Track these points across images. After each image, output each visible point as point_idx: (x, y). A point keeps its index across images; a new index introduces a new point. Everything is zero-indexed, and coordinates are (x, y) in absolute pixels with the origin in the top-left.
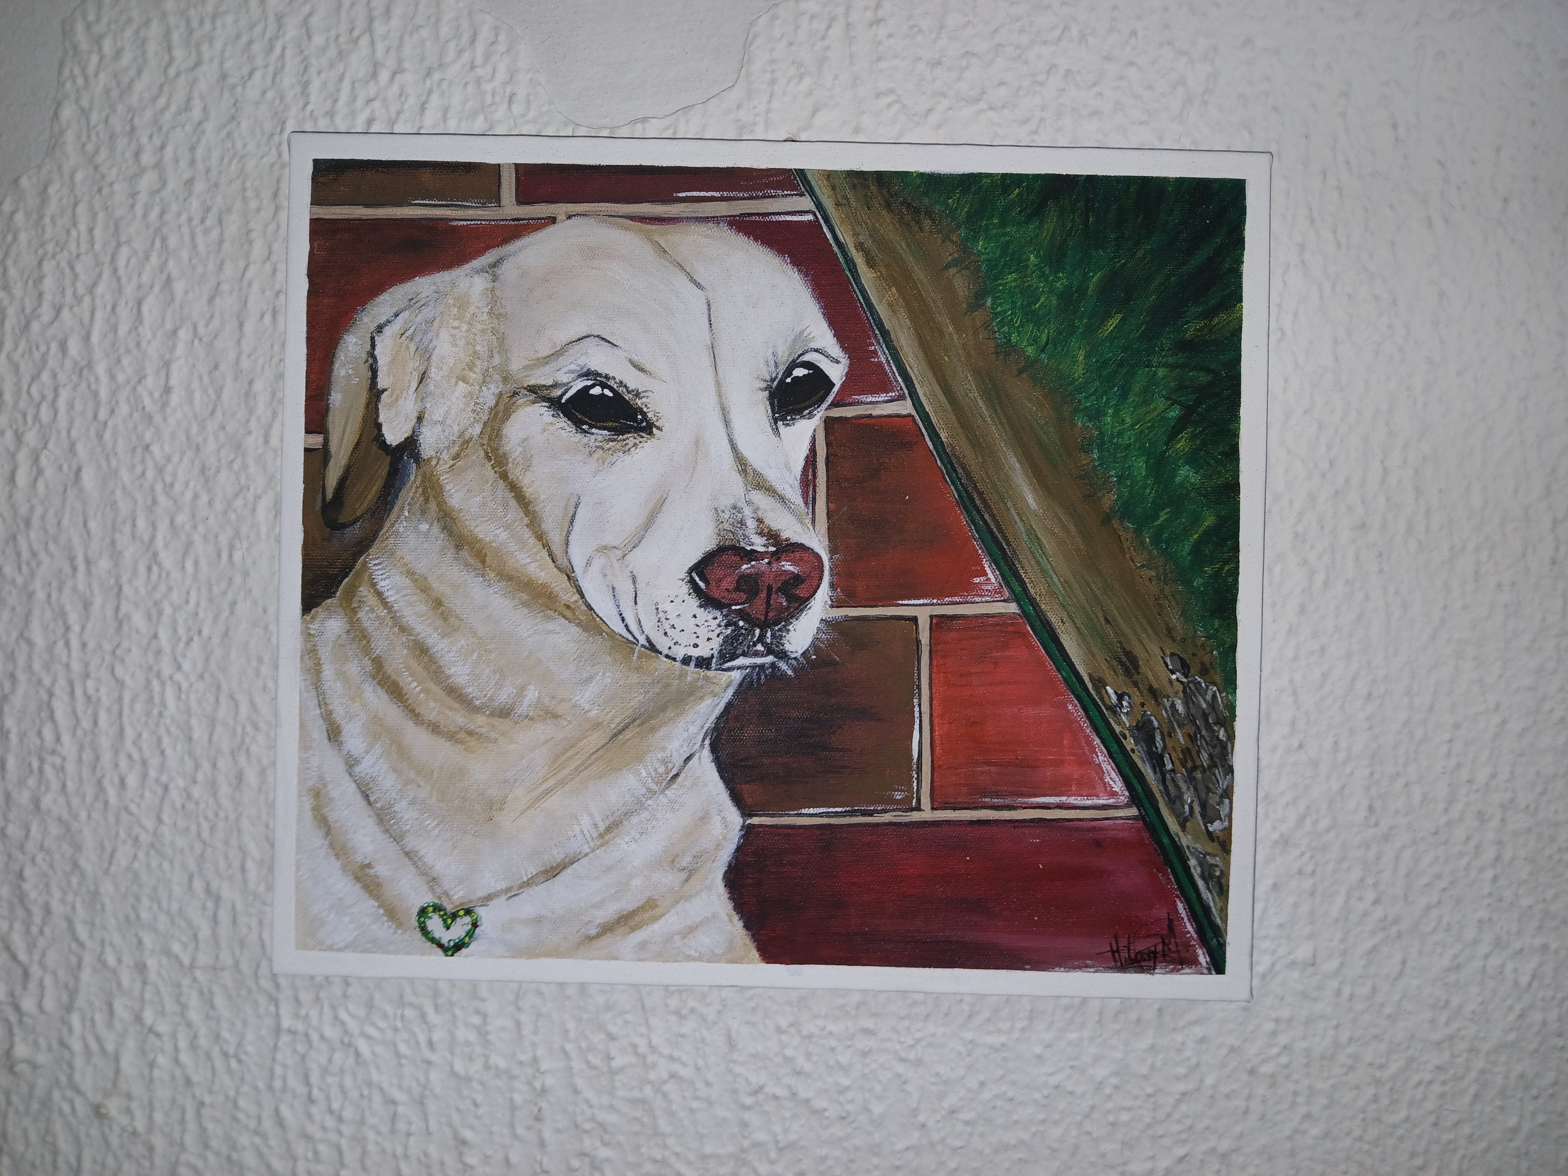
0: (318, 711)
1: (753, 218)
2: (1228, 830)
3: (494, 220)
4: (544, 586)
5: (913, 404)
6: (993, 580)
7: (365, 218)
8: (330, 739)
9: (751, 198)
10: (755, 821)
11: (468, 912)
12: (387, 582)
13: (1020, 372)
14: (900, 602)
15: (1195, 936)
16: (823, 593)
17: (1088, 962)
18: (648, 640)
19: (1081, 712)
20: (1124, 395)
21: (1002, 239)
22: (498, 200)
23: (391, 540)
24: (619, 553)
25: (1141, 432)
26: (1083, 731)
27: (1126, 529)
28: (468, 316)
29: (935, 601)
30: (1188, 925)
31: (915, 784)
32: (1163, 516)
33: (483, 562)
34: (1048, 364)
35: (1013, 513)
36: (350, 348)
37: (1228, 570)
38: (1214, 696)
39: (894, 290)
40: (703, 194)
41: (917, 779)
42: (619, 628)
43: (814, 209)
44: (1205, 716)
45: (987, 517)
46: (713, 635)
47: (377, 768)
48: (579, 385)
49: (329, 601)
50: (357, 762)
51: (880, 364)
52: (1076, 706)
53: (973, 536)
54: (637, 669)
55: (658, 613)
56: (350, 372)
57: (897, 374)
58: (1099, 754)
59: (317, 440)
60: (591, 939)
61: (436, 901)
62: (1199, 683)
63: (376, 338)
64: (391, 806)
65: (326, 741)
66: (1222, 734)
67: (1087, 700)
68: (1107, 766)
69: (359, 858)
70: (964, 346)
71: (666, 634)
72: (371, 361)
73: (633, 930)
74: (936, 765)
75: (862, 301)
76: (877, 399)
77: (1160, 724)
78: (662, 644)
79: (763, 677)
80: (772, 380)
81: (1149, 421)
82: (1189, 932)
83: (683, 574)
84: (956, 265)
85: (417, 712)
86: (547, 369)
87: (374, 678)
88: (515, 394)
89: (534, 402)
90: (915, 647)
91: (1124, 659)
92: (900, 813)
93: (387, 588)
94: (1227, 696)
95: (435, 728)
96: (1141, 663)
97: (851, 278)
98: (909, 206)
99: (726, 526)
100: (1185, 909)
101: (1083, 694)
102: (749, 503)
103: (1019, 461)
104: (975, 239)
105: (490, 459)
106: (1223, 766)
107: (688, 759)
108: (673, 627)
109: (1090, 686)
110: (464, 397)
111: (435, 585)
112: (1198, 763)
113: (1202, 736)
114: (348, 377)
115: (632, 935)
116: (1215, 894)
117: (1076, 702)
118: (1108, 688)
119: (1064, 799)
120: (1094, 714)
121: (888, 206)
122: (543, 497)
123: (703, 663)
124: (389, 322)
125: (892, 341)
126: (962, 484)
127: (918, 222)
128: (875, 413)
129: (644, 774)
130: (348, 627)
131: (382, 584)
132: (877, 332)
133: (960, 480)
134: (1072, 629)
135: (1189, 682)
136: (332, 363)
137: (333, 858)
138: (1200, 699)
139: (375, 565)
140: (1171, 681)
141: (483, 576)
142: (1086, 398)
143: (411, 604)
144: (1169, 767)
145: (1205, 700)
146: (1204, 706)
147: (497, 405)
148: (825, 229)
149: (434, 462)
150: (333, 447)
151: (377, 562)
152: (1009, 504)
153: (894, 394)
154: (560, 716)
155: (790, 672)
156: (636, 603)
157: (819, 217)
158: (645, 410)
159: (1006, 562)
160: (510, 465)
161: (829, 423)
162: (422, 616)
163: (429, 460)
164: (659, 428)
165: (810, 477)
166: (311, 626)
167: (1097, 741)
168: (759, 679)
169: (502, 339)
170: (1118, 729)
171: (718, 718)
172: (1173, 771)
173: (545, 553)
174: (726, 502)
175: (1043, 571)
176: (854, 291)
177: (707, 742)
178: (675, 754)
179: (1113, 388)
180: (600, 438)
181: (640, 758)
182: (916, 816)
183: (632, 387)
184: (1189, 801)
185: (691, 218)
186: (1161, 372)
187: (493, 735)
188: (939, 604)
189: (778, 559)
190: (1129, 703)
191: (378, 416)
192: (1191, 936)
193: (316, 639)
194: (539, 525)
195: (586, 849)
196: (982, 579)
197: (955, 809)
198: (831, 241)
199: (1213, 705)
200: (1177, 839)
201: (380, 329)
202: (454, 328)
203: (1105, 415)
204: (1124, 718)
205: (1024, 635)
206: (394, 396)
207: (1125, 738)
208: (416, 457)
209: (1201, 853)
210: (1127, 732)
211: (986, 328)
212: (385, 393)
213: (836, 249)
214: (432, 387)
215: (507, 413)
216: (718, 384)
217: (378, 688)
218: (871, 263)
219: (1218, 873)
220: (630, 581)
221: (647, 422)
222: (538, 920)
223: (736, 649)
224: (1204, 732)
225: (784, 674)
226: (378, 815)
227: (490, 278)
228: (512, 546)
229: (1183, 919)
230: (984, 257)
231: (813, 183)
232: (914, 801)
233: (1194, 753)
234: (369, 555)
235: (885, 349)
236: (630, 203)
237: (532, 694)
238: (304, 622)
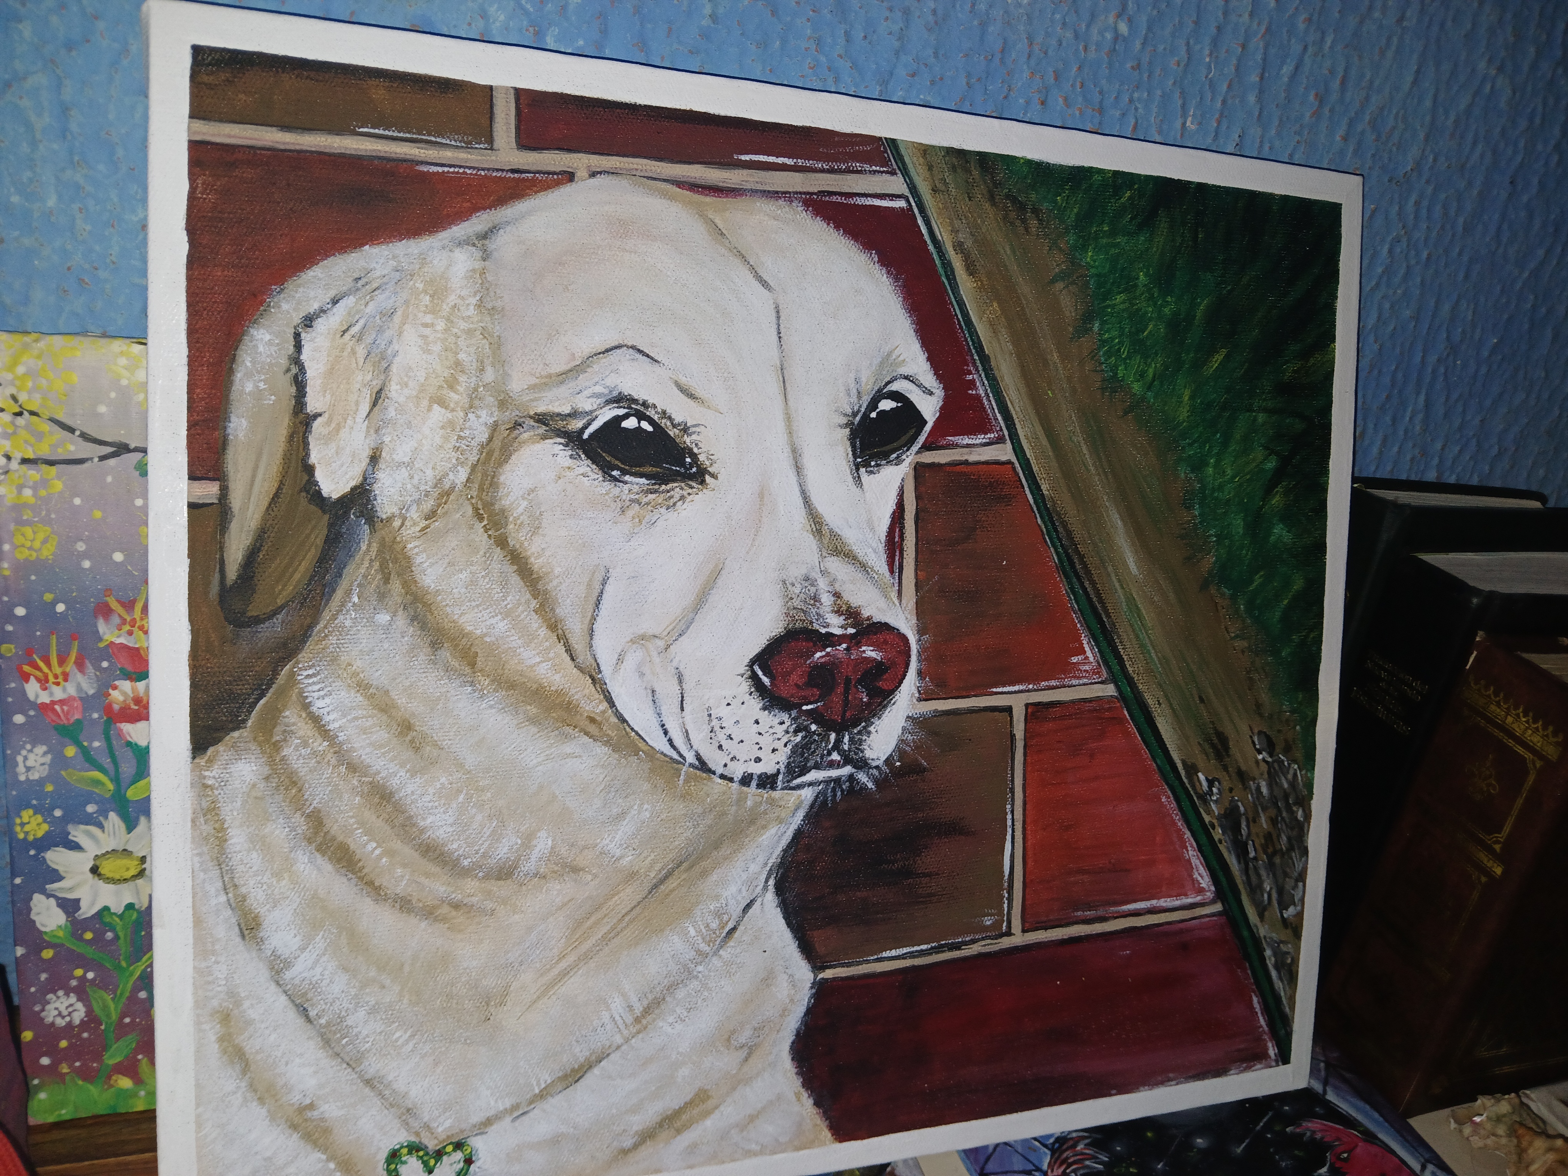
0: (223, 898)
1: (834, 199)
2: (1300, 915)
3: (483, 169)
4: (559, 693)
5: (1014, 449)
6: (1091, 659)
7: (282, 147)
8: (243, 936)
9: (831, 171)
10: (828, 974)
11: (459, 1146)
12: (327, 700)
13: (1126, 413)
14: (994, 690)
15: (1266, 1029)
16: (910, 684)
17: (1171, 1075)
18: (698, 757)
19: (1174, 805)
20: (1225, 444)
21: (1113, 251)
22: (490, 140)
23: (333, 639)
24: (661, 644)
25: (1241, 485)
26: (1175, 824)
27: (1223, 595)
28: (446, 308)
29: (1031, 686)
30: (1261, 1019)
31: (1006, 906)
32: (1258, 580)
33: (473, 665)
34: (1154, 403)
35: (1114, 579)
36: (261, 349)
37: (1314, 638)
38: (1295, 775)
39: (995, 304)
40: (772, 159)
41: (1008, 899)
42: (661, 744)
43: (907, 192)
44: (1286, 796)
45: (1087, 584)
46: (779, 745)
47: (318, 970)
48: (607, 414)
49: (236, 734)
50: (288, 964)
51: (978, 397)
52: (1169, 797)
53: (1072, 607)
54: (683, 797)
55: (710, 721)
56: (262, 385)
57: (996, 411)
58: (1189, 848)
59: (209, 491)
60: (625, 1152)
61: (413, 1139)
62: (1283, 761)
63: (303, 335)
64: (342, 1019)
65: (238, 939)
66: (1300, 815)
67: (1179, 790)
68: (1196, 860)
69: (296, 1098)
70: (1069, 379)
71: (720, 747)
72: (294, 370)
73: (679, 1131)
74: (1027, 881)
75: (960, 316)
76: (974, 442)
77: (1245, 810)
78: (715, 760)
79: (839, 793)
80: (855, 414)
81: (1248, 473)
82: (1261, 1026)
83: (743, 668)
84: (1063, 279)
85: (377, 884)
86: (563, 391)
87: (310, 841)
88: (517, 425)
89: (544, 438)
90: (1009, 743)
91: (1215, 739)
92: (989, 941)
93: (327, 709)
94: (1306, 774)
95: (404, 904)
96: (1231, 744)
97: (948, 287)
98: (1015, 200)
99: (796, 603)
100: (1259, 1002)
101: (1176, 783)
102: (824, 573)
103: (1122, 520)
104: (1084, 248)
105: (480, 518)
106: (1299, 848)
107: (749, 906)
108: (730, 737)
109: (1183, 773)
110: (442, 428)
111: (402, 701)
112: (1278, 847)
113: (1283, 818)
114: (258, 395)
115: (679, 1137)
116: (1286, 982)
117: (1169, 792)
118: (1200, 774)
119: (1154, 902)
120: (1186, 804)
121: (992, 198)
122: (558, 570)
123: (767, 781)
124: (323, 311)
125: (992, 370)
126: (1062, 545)
127: (1024, 221)
128: (973, 458)
129: (692, 932)
130: (266, 770)
131: (320, 704)
132: (976, 357)
133: (1060, 540)
134: (1168, 711)
135: (1274, 761)
136: (231, 371)
137: (255, 1103)
138: (1283, 778)
139: (308, 676)
140: (1257, 762)
141: (472, 684)
142: (1190, 445)
143: (365, 731)
144: (1252, 854)
145: (1286, 779)
146: (1286, 785)
147: (490, 439)
148: (920, 221)
149: (397, 523)
150: (236, 501)
151: (310, 672)
152: (1110, 569)
153: (992, 436)
154: (582, 869)
155: (870, 785)
156: (682, 709)
157: (913, 204)
158: (695, 450)
159: (1106, 638)
160: (511, 526)
161: (919, 469)
162: (381, 746)
163: (390, 520)
164: (713, 476)
165: (896, 540)
166: (207, 773)
167: (1188, 834)
168: (835, 795)
169: (497, 345)
170: (1207, 818)
171: (785, 851)
172: (1255, 858)
173: (560, 648)
174: (796, 573)
175: (1142, 646)
176: (951, 303)
177: (772, 882)
178: (732, 902)
179: (1215, 434)
180: (636, 488)
181: (687, 913)
182: (1006, 943)
183: (678, 419)
184: (1268, 889)
185: (756, 191)
186: (1261, 418)
187: (489, 905)
188: (1035, 690)
189: (859, 644)
190: (1219, 789)
191: (307, 455)
192: (1263, 1030)
193: (216, 792)
194: (553, 610)
195: (618, 1039)
196: (1080, 657)
197: (1046, 929)
198: (927, 237)
199: (1293, 784)
200: (1255, 931)
201: (309, 321)
202: (426, 325)
203: (1207, 465)
204: (1213, 806)
205: (1121, 721)
206: (333, 425)
207: (1214, 828)
208: (370, 517)
209: (1276, 942)
210: (1215, 821)
211: (1092, 358)
212: (319, 420)
213: (931, 247)
214: (392, 413)
215: (506, 453)
216: (788, 419)
217: (318, 856)
218: (971, 270)
219: (1289, 961)
220: (675, 681)
221: (698, 466)
222: (555, 1141)
223: (807, 760)
224: (1284, 814)
225: (864, 788)
226: (322, 1035)
227: (478, 254)
228: (515, 641)
229: (1257, 1013)
230: (1093, 271)
231: (907, 159)
232: (1005, 924)
233: (1274, 836)
234: (297, 663)
235: (984, 379)
236: (677, 163)
237: (543, 843)
238: (195, 768)
